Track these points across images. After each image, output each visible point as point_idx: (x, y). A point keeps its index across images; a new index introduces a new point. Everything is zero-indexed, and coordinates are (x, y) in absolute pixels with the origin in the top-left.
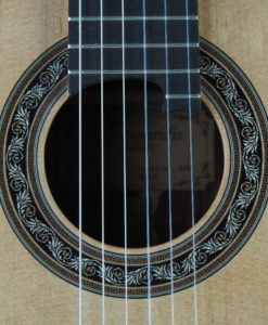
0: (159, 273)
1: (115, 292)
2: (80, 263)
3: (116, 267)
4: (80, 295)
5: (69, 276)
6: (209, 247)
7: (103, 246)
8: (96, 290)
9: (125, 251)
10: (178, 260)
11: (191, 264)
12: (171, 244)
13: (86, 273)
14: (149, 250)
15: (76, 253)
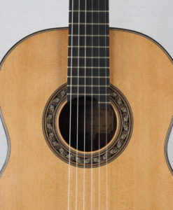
0: (95, 160)
1: (80, 166)
2: (69, 156)
3: (81, 158)
4: (69, 167)
5: (66, 160)
6: (111, 152)
7: (77, 151)
8: (74, 165)
9: (84, 153)
10: (102, 156)
11: (106, 157)
12: (99, 151)
13: (71, 160)
14: (92, 153)
15: (68, 153)
